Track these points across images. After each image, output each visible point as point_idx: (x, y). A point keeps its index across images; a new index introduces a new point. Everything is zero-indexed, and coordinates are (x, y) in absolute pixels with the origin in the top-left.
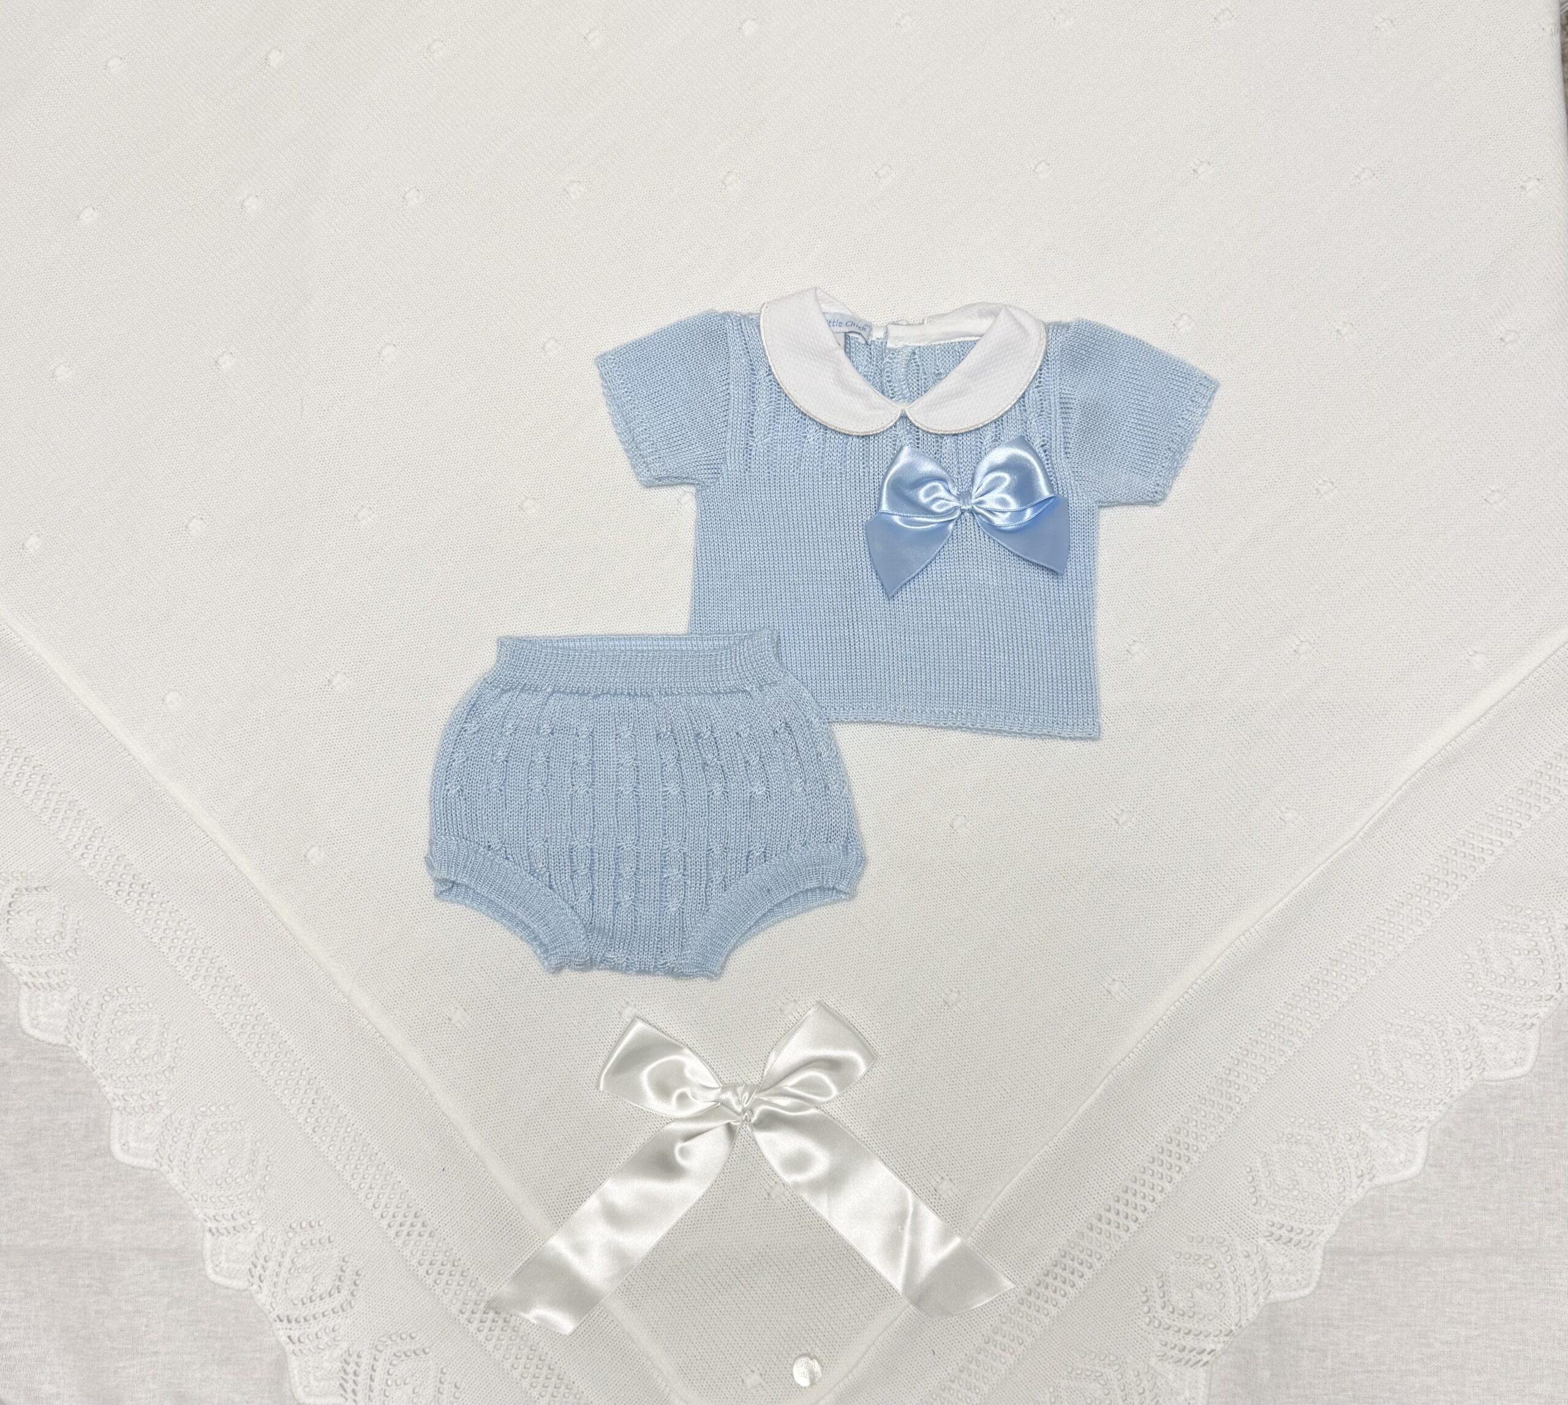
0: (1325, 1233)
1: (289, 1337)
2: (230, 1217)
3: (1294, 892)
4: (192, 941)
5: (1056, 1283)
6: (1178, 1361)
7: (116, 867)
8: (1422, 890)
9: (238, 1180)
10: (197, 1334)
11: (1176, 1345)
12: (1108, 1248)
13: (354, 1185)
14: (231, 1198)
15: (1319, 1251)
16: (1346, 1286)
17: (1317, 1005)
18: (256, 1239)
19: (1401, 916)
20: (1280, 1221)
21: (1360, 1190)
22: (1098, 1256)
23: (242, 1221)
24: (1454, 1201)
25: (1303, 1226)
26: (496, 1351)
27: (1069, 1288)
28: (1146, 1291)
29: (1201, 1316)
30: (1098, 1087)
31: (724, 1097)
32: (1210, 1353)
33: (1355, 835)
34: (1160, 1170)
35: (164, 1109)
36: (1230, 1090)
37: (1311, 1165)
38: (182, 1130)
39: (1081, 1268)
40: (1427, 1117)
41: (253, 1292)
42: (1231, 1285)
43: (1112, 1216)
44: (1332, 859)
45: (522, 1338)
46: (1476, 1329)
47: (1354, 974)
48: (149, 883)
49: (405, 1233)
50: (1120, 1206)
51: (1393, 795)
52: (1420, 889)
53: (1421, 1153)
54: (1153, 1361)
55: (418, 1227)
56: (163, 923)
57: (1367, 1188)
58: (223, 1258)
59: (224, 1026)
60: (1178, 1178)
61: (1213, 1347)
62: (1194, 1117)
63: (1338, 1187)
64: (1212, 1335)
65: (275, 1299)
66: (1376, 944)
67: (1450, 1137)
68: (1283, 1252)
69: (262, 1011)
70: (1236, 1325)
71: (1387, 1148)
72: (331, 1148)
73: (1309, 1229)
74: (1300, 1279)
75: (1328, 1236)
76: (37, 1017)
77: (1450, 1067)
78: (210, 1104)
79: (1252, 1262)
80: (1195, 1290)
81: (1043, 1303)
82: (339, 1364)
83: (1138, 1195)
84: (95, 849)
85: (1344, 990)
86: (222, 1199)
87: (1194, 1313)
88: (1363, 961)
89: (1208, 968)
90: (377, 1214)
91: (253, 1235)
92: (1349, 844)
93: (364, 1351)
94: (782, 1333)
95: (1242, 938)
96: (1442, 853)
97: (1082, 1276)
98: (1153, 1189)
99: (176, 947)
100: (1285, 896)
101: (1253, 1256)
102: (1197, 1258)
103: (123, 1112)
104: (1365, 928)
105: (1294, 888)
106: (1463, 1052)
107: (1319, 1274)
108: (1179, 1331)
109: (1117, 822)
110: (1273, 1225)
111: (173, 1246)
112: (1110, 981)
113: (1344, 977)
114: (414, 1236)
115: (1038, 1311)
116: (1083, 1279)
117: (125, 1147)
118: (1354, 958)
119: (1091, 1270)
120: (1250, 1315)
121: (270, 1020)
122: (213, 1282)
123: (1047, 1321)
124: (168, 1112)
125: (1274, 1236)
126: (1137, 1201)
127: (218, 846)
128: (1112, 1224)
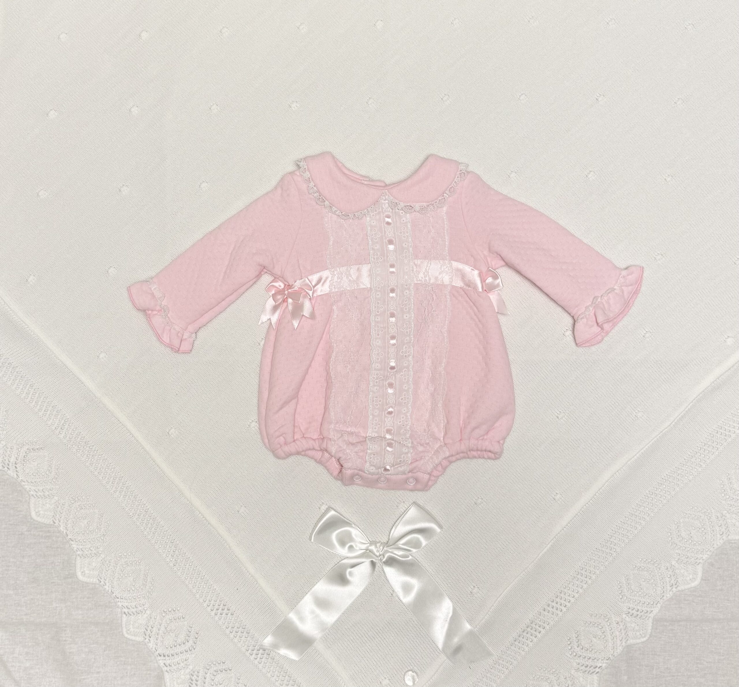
0: (653, 612)
1: (164, 664)
2: (134, 606)
3: (642, 451)
4: (114, 474)
5: (528, 636)
6: (584, 672)
7: (76, 438)
8: (702, 450)
9: (138, 589)
10: (118, 663)
11: (584, 664)
12: (552, 619)
13: (194, 591)
14: (134, 597)
15: (651, 620)
16: (663, 636)
17: (652, 505)
18: (147, 617)
19: (691, 462)
20: (633, 606)
21: (671, 593)
22: (548, 623)
23: (140, 608)
24: (714, 596)
25: (644, 609)
26: (263, 669)
27: (534, 638)
28: (570, 638)
29: (596, 651)
30: (548, 544)
31: (370, 548)
32: (599, 668)
33: (671, 424)
34: (577, 582)
35: (101, 555)
36: (611, 546)
37: (648, 580)
38: (110, 565)
39: (539, 629)
40: (702, 557)
41: (146, 642)
42: (610, 636)
43: (554, 604)
44: (659, 435)
45: (275, 662)
46: (723, 656)
47: (669, 490)
48: (93, 446)
49: (219, 613)
50: (558, 600)
51: (689, 405)
52: (700, 450)
53: (700, 574)
54: (573, 672)
55: (226, 611)
56: (99, 465)
57: (674, 592)
58: (131, 626)
59: (130, 514)
60: (585, 586)
61: (601, 665)
62: (594, 558)
63: (661, 591)
64: (600, 660)
65: (157, 645)
66: (680, 475)
67: (712, 566)
68: (634, 621)
69: (148, 508)
70: (612, 655)
71: (684, 572)
72: (183, 573)
73: (646, 610)
74: (641, 633)
75: (655, 613)
76: (39, 511)
77: (713, 534)
78: (124, 552)
79: (620, 625)
80: (593, 639)
81: (522, 645)
82: (189, 676)
83: (566, 595)
84: (65, 429)
85: (664, 498)
86: (130, 598)
87: (592, 650)
88: (673, 484)
89: (601, 488)
90: (205, 605)
91: (146, 615)
92: (668, 428)
93: (200, 670)
94: (399, 660)
95: (617, 473)
96: (711, 432)
97: (540, 632)
98: (573, 591)
99: (106, 477)
100: (638, 453)
101: (620, 623)
102: (594, 624)
103: (82, 557)
104: (674, 468)
105: (641, 449)
106: (720, 526)
107: (649, 631)
108: (585, 657)
109: (558, 418)
110: (629, 608)
111: (107, 621)
112: (555, 494)
113: (664, 492)
114: (224, 615)
115: (519, 649)
116: (540, 634)
117: (83, 573)
118: (669, 482)
119: (544, 630)
120: (618, 651)
121: (152, 512)
122: (126, 638)
123: (523, 653)
124: (103, 556)
125: (630, 614)
126: (566, 597)
127: (126, 428)
128: (554, 608)
